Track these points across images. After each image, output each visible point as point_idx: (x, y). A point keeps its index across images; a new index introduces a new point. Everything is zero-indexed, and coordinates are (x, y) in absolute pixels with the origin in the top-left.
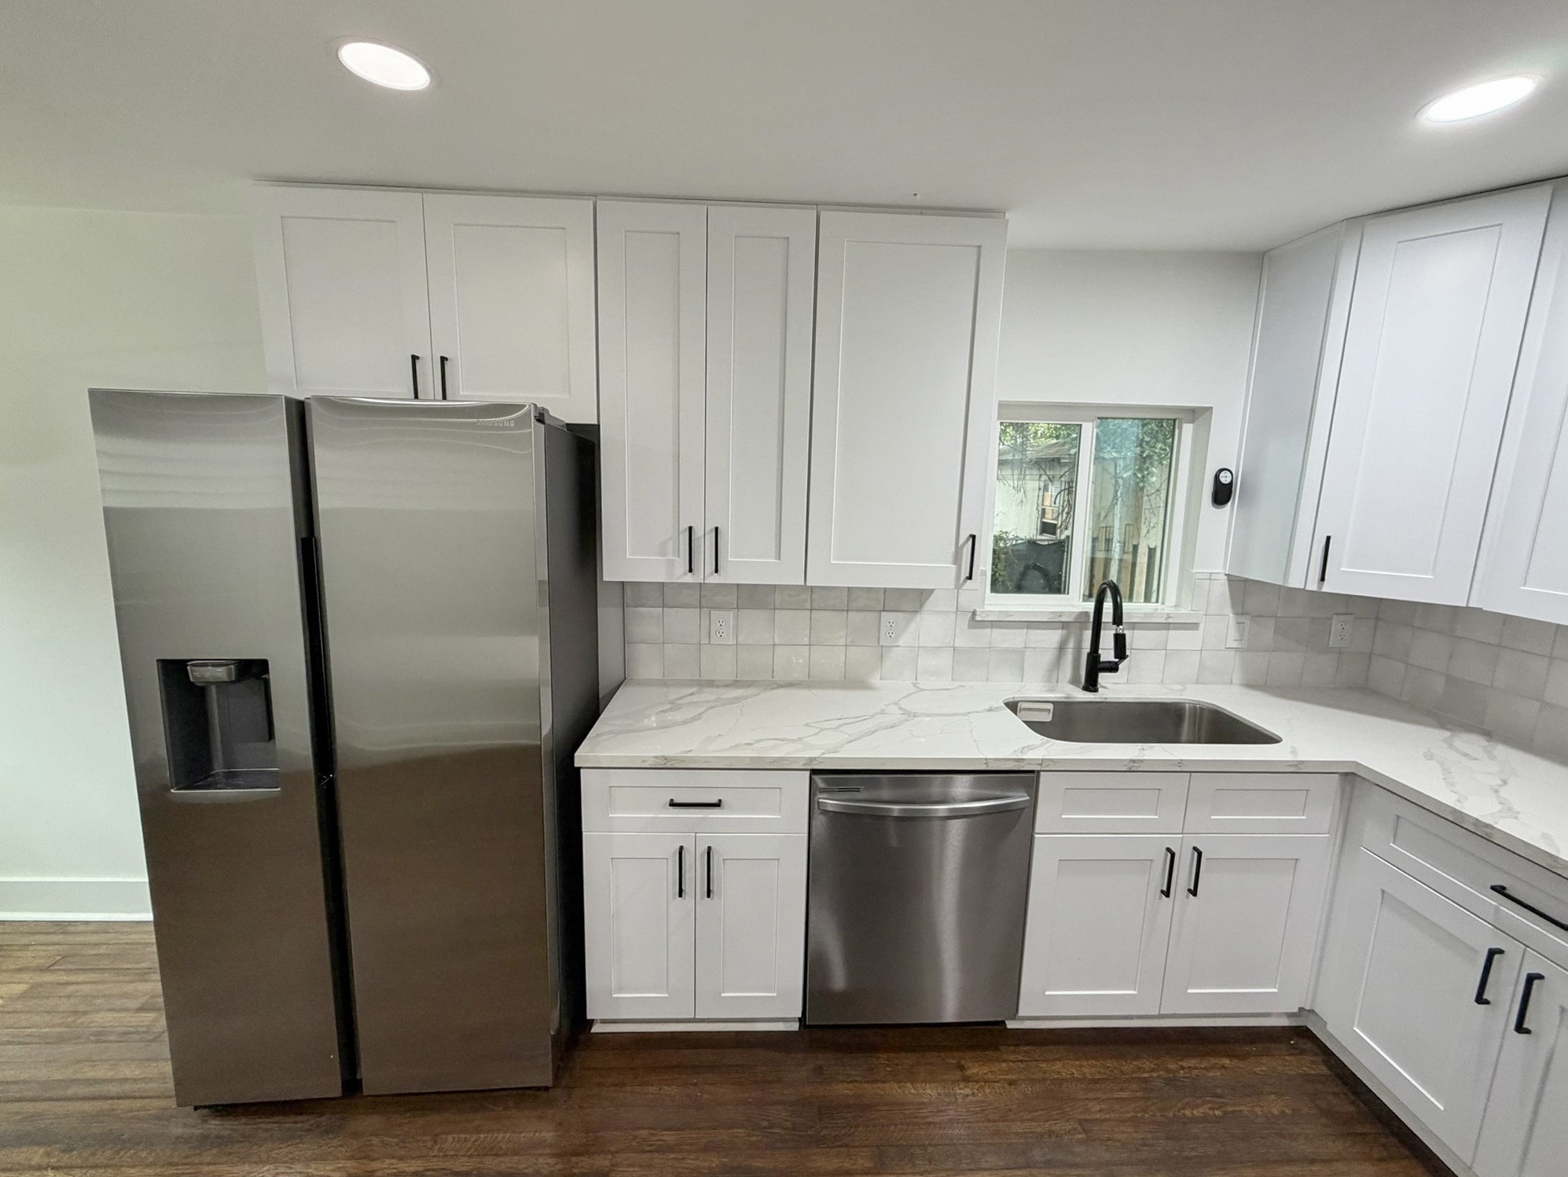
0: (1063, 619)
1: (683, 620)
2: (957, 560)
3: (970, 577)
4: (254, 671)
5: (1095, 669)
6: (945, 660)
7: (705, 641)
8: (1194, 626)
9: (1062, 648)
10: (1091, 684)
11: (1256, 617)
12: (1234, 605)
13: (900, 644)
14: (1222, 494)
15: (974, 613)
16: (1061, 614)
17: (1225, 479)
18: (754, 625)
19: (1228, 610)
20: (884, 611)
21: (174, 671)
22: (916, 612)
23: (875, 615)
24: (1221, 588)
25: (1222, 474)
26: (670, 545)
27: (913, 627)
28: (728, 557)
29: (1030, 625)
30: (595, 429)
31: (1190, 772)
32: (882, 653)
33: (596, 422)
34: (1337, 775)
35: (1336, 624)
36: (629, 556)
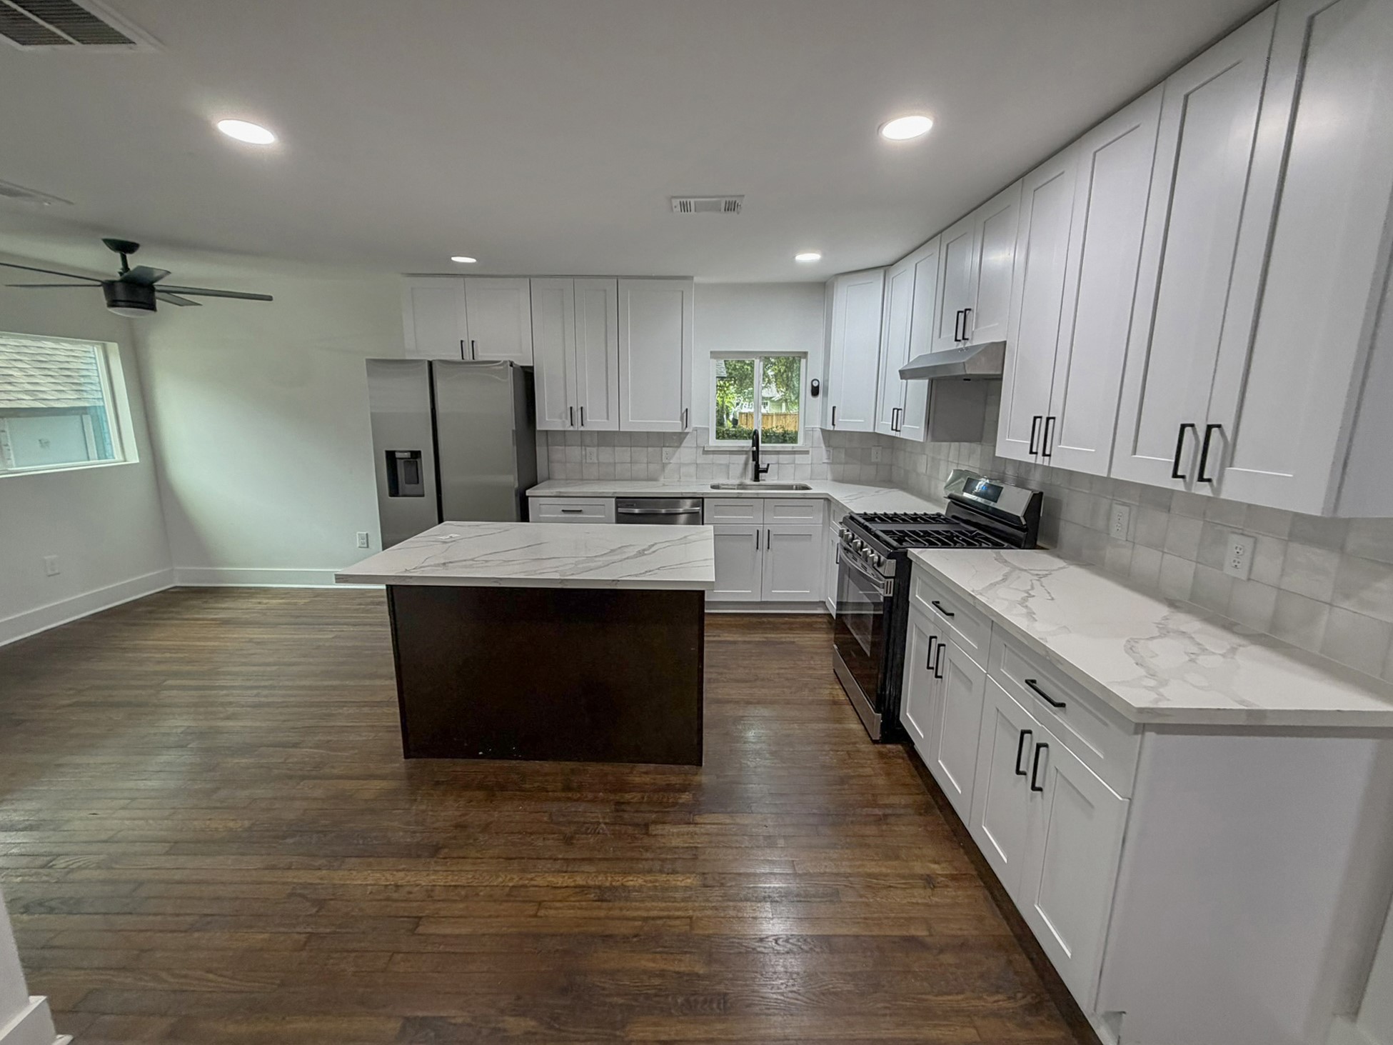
0: (745, 449)
1: (575, 452)
2: (682, 419)
3: (686, 426)
4: (416, 455)
5: (758, 472)
6: (692, 470)
7: (584, 461)
8: (807, 452)
9: (746, 464)
10: (757, 478)
11: (834, 448)
12: (825, 443)
13: (671, 461)
14: (815, 391)
15: (704, 447)
16: (743, 447)
17: (815, 384)
18: (606, 455)
19: (823, 445)
20: (664, 446)
21: (391, 455)
22: (679, 447)
23: (659, 449)
24: (818, 434)
25: (814, 382)
26: (564, 415)
27: (677, 454)
28: (588, 420)
29: (732, 452)
30: (532, 368)
31: (764, 498)
32: (664, 466)
33: (532, 365)
34: (822, 500)
35: (874, 451)
36: (547, 419)
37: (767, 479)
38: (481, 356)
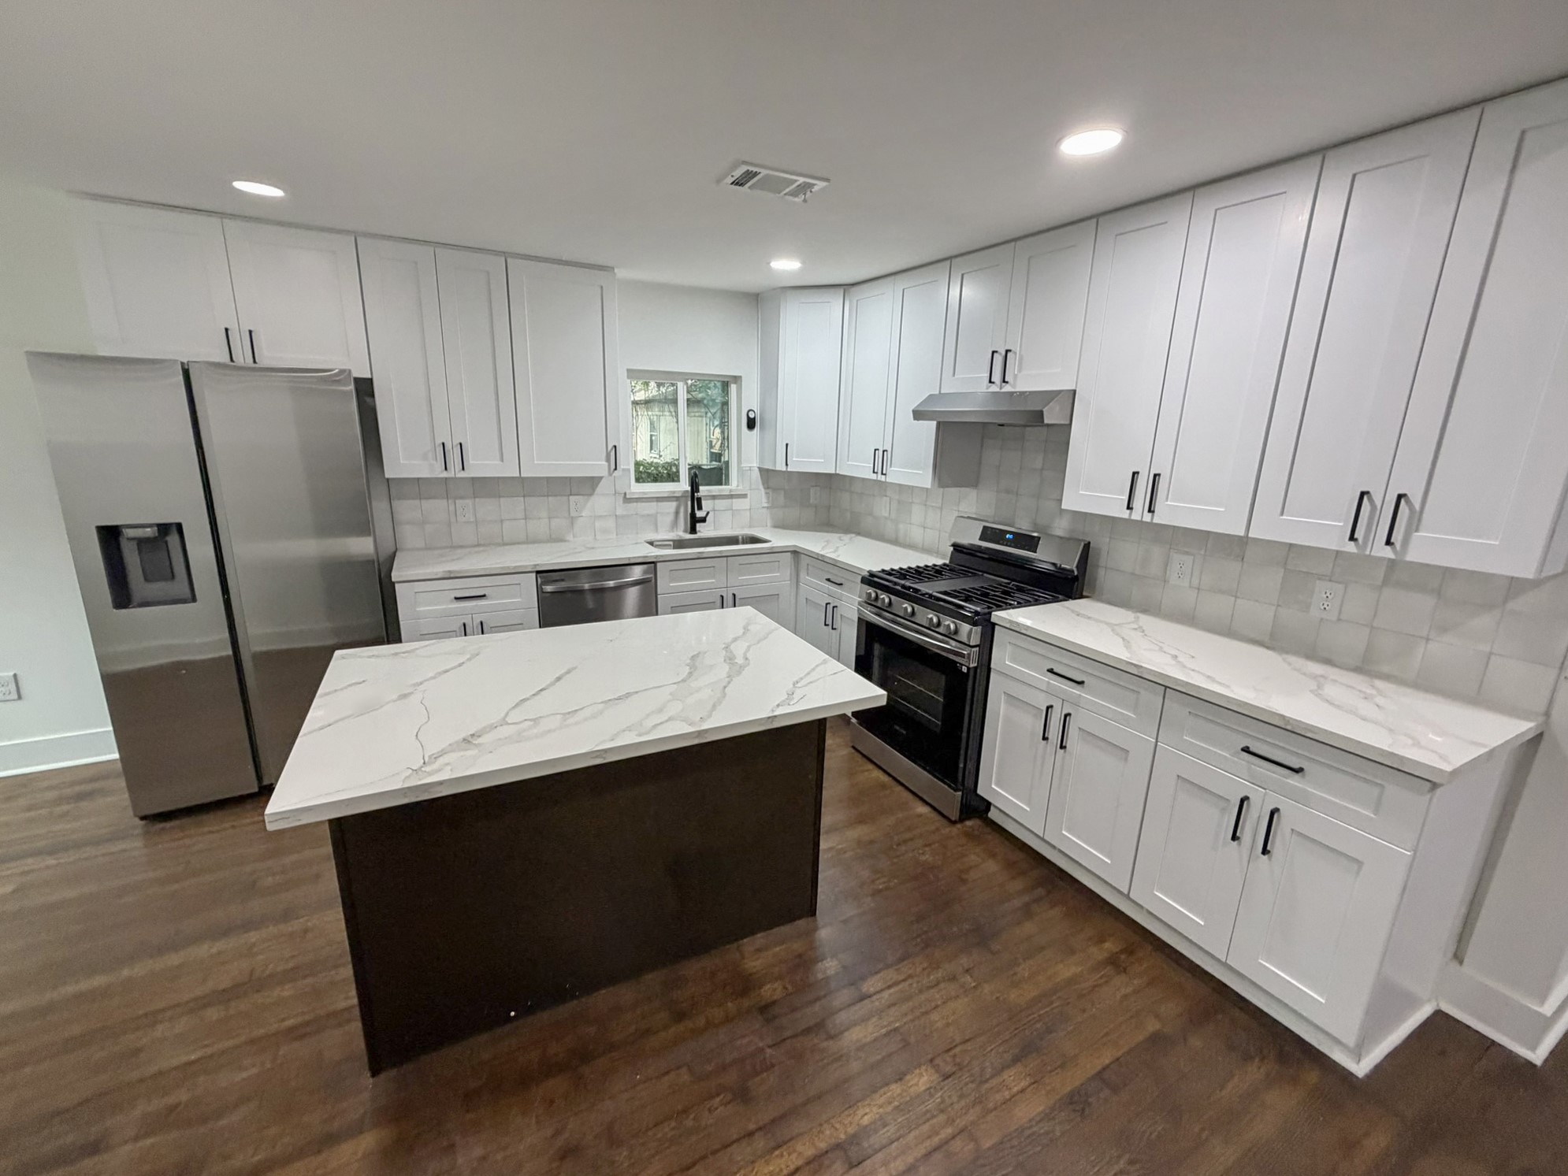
0: (675, 495)
1: (436, 508)
2: (608, 460)
3: (616, 469)
4: (169, 530)
5: (694, 522)
6: (610, 523)
7: (453, 520)
8: (744, 496)
9: (677, 513)
10: (693, 530)
11: (775, 490)
12: (763, 484)
13: (583, 514)
14: (751, 424)
15: (625, 494)
16: (674, 492)
17: (752, 415)
18: (487, 508)
19: (761, 487)
20: (571, 495)
21: (110, 536)
22: (591, 495)
23: (566, 498)
24: (756, 474)
25: (750, 413)
26: (430, 455)
27: (589, 505)
28: (470, 461)
29: (659, 499)
30: (371, 380)
31: (727, 556)
32: (572, 520)
33: (370, 376)
34: (789, 553)
35: (812, 491)
36: (402, 462)
37: (704, 531)
38: (266, 358)
